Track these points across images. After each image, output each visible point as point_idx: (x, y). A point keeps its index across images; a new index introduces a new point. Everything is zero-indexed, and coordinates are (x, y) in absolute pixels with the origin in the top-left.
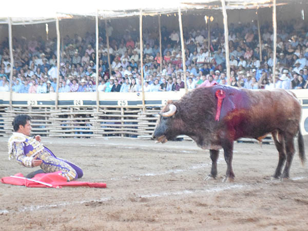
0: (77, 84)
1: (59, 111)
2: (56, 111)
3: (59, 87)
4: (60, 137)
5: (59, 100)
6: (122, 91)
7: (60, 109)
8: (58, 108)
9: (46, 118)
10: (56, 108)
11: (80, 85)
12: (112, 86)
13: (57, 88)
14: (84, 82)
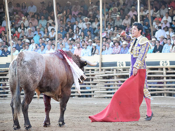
0: (120, 47)
1: (103, 72)
2: (100, 72)
3: (103, 50)
4: (104, 97)
5: (103, 62)
6: (164, 52)
7: (104, 70)
8: (102, 70)
9: (91, 80)
10: (100, 70)
11: (122, 47)
12: (154, 47)
13: (101, 50)
14: (126, 44)
